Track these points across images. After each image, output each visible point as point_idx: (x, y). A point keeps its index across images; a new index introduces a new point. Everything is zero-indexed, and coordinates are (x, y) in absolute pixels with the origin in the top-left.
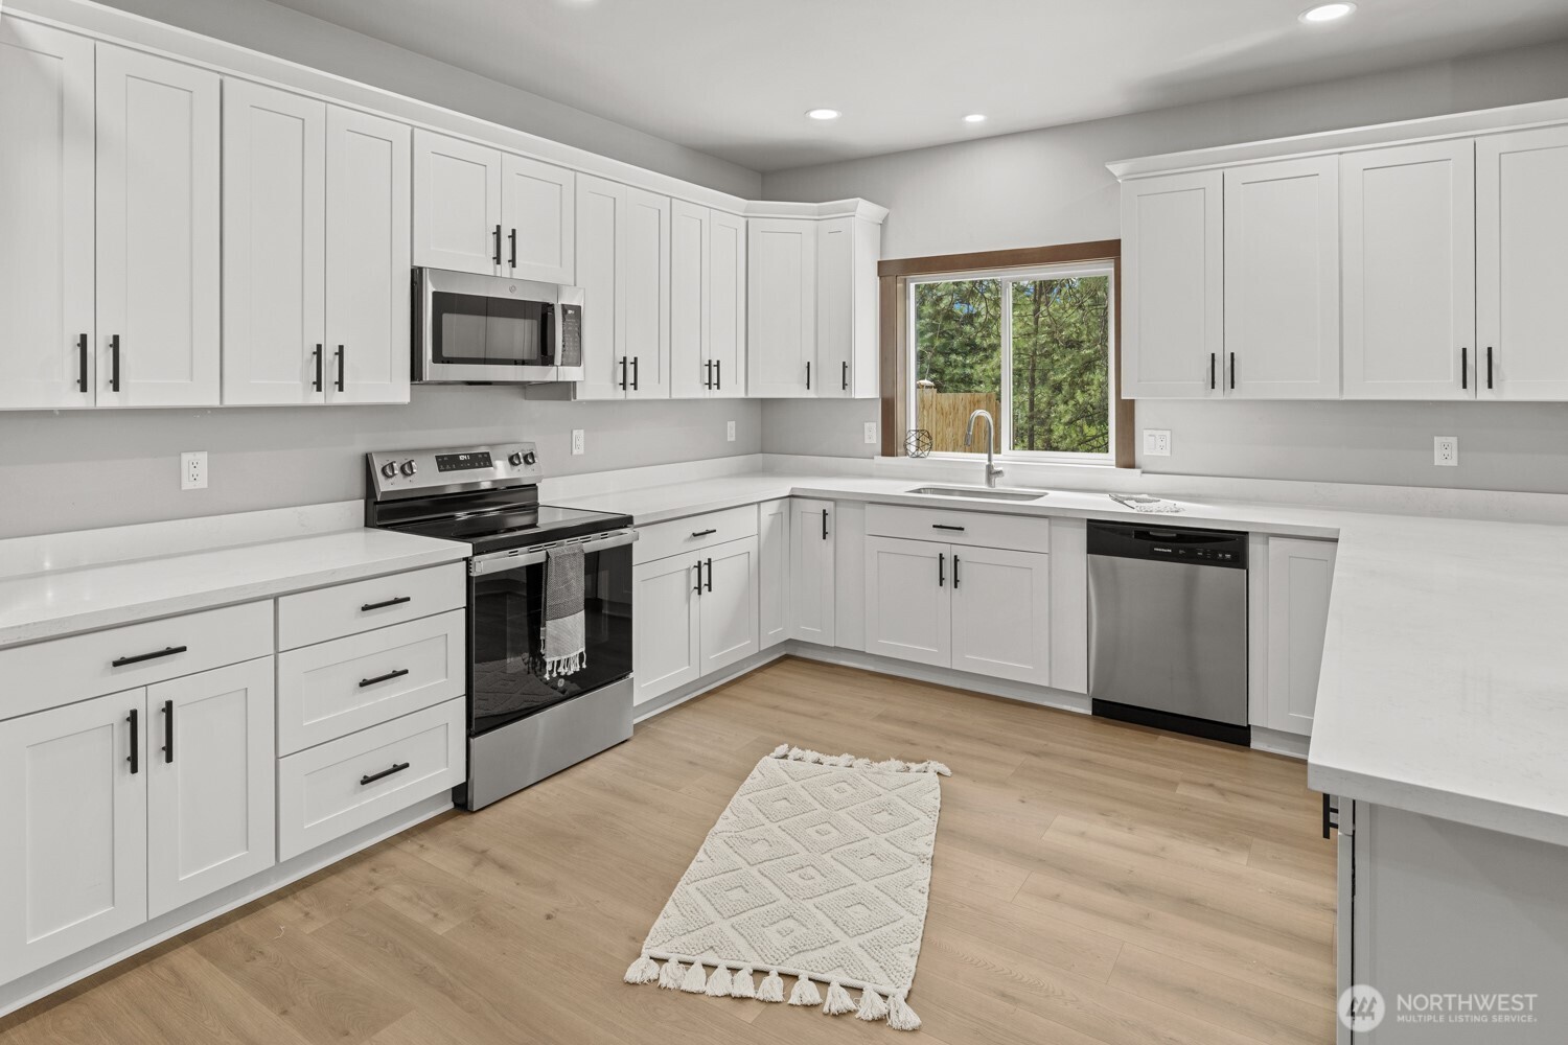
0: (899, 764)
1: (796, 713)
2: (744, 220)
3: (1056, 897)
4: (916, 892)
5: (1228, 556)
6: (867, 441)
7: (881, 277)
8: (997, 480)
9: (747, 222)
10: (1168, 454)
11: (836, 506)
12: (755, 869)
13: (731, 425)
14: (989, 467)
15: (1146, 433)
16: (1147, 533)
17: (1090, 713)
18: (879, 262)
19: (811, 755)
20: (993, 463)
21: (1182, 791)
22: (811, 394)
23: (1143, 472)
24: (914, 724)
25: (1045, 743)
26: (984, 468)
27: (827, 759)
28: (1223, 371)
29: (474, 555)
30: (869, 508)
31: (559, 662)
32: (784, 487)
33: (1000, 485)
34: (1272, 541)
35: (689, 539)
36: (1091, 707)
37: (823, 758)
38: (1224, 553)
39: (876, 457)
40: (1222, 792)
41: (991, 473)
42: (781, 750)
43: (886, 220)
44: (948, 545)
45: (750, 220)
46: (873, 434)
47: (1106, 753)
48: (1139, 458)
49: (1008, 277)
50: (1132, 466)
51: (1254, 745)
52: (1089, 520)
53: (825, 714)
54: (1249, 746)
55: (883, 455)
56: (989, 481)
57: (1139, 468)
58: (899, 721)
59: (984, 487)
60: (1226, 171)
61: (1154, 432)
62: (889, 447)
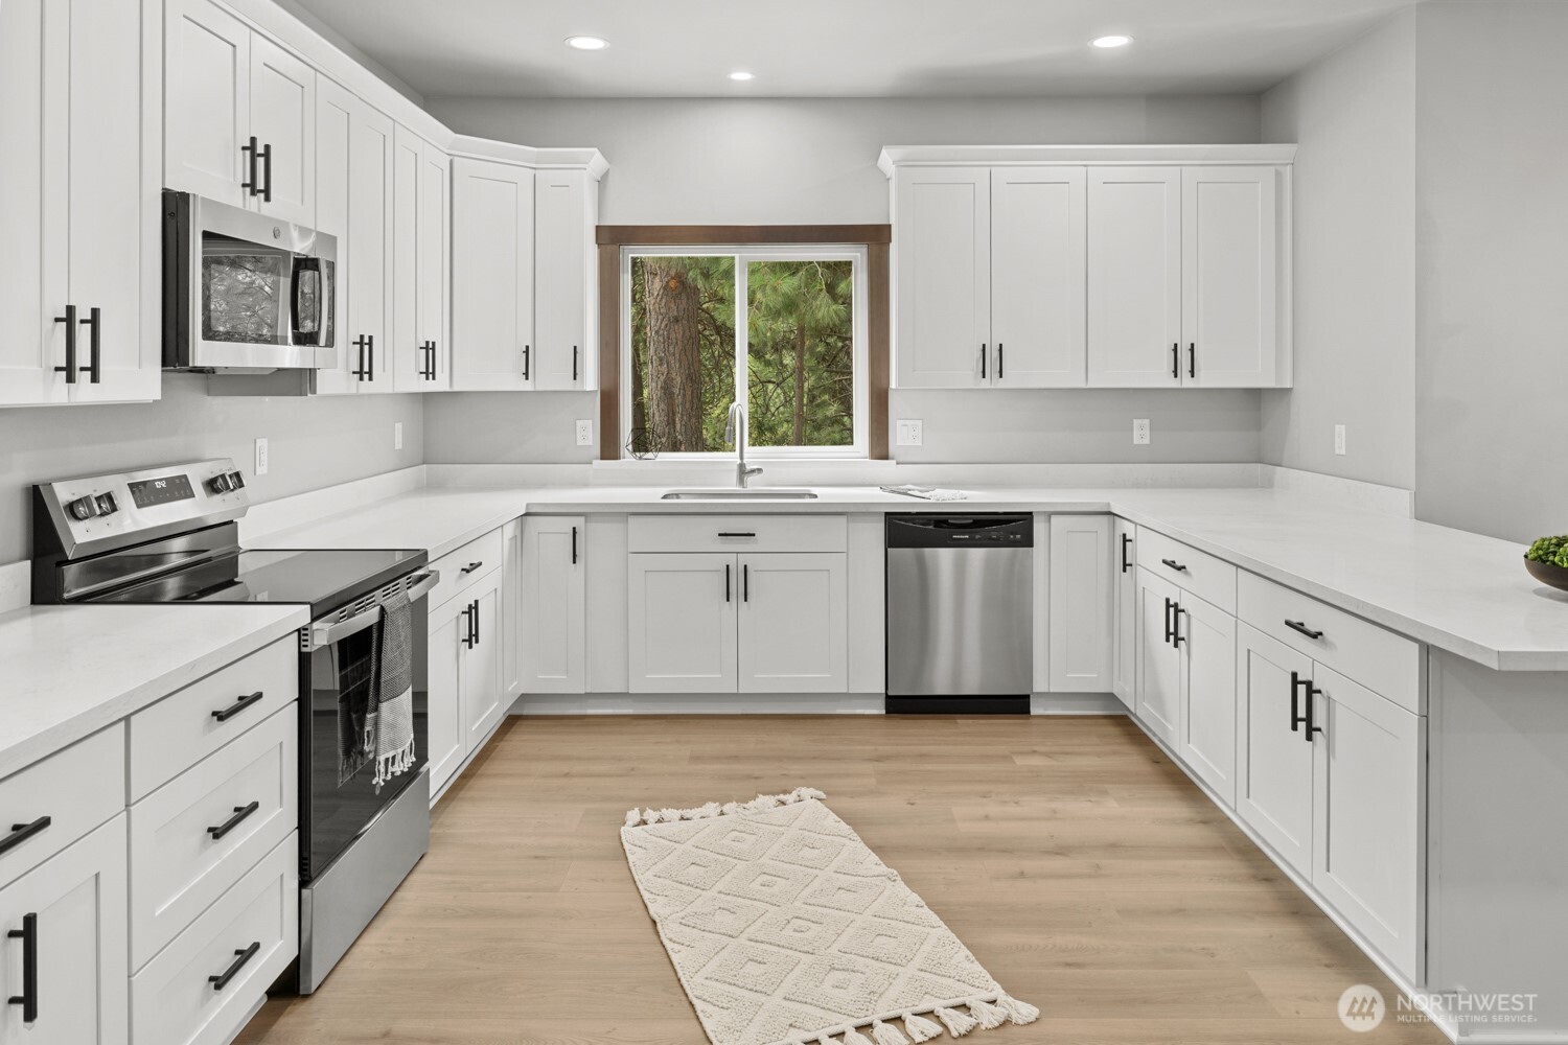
0: (771, 800)
1: (599, 776)
2: (449, 158)
3: (1022, 875)
4: (914, 909)
5: (1018, 536)
6: (580, 443)
7: (599, 245)
8: (749, 479)
9: (451, 162)
10: (920, 444)
11: (586, 522)
12: (742, 939)
13: (399, 426)
14: (742, 466)
15: (900, 423)
16: (945, 522)
17: (883, 712)
18: (597, 227)
19: (671, 813)
20: (745, 461)
21: (1020, 761)
22: (527, 386)
23: (897, 463)
24: (735, 758)
25: (873, 748)
26: (736, 467)
27: (695, 813)
28: (991, 360)
29: (314, 620)
30: (631, 519)
31: (394, 757)
32: (518, 502)
33: (753, 484)
34: (1053, 518)
35: (460, 577)
36: (884, 706)
37: (687, 813)
38: (1014, 533)
39: (594, 462)
40: (1048, 755)
41: (743, 472)
42: (633, 816)
43: (605, 176)
44: (735, 554)
45: (456, 159)
46: (589, 433)
47: (929, 745)
48: (892, 449)
49: (742, 257)
50: (886, 457)
51: (1035, 710)
52: (887, 514)
53: (633, 769)
54: (1029, 712)
55: (602, 459)
56: (741, 481)
57: (893, 459)
58: (717, 759)
59: (736, 488)
60: (993, 169)
61: (907, 422)
62: (609, 450)
